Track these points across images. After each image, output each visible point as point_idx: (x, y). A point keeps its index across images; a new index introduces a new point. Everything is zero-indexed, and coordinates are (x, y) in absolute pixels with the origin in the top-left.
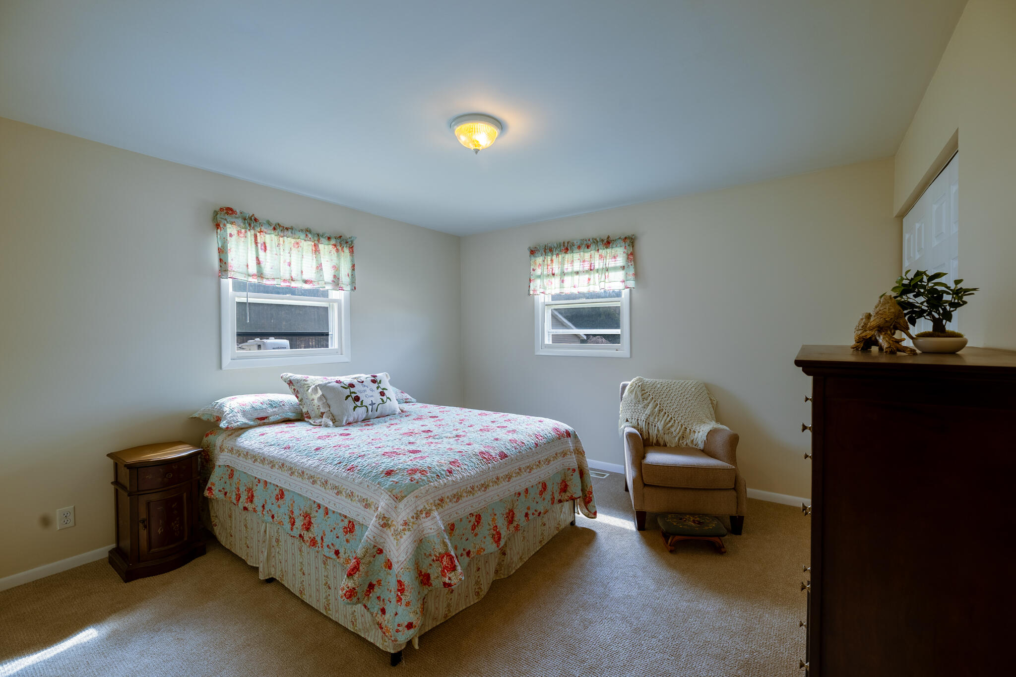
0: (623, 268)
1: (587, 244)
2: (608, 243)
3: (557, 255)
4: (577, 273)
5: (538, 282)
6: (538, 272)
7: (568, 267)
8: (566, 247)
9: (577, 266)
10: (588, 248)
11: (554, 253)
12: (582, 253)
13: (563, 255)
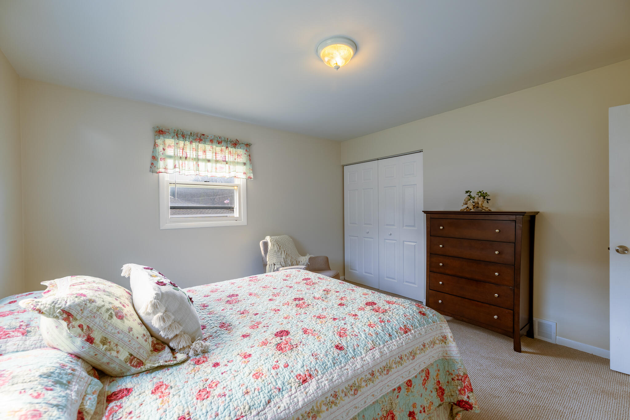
0: (245, 164)
1: (219, 141)
2: (235, 144)
3: (191, 142)
4: (209, 161)
5: (170, 163)
6: (170, 152)
7: (201, 155)
8: (200, 138)
9: (209, 156)
10: (219, 143)
11: (187, 139)
12: (214, 146)
13: (197, 144)
